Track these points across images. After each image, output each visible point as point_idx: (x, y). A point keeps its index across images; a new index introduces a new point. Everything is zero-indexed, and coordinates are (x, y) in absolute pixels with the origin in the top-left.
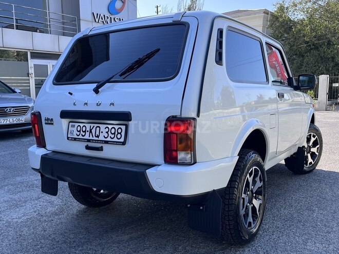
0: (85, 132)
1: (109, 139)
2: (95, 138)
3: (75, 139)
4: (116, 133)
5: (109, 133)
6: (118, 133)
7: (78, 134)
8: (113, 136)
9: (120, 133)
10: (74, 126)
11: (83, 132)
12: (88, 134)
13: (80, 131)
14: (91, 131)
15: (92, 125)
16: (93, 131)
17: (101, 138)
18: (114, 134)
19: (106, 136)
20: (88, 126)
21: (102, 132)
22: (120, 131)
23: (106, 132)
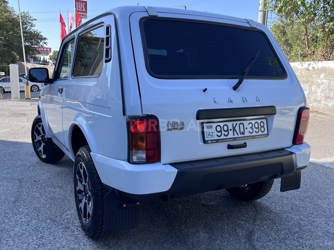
0: (227, 131)
1: (254, 134)
2: (240, 135)
3: (217, 141)
4: (260, 127)
5: (253, 127)
6: (261, 127)
7: (219, 134)
8: (257, 130)
9: (263, 127)
10: (211, 127)
11: (225, 131)
12: (231, 133)
13: (221, 131)
14: (234, 129)
15: (235, 123)
16: (237, 128)
17: (247, 134)
18: (258, 128)
19: (251, 131)
20: (230, 124)
21: (246, 128)
22: (262, 124)
23: (251, 128)
